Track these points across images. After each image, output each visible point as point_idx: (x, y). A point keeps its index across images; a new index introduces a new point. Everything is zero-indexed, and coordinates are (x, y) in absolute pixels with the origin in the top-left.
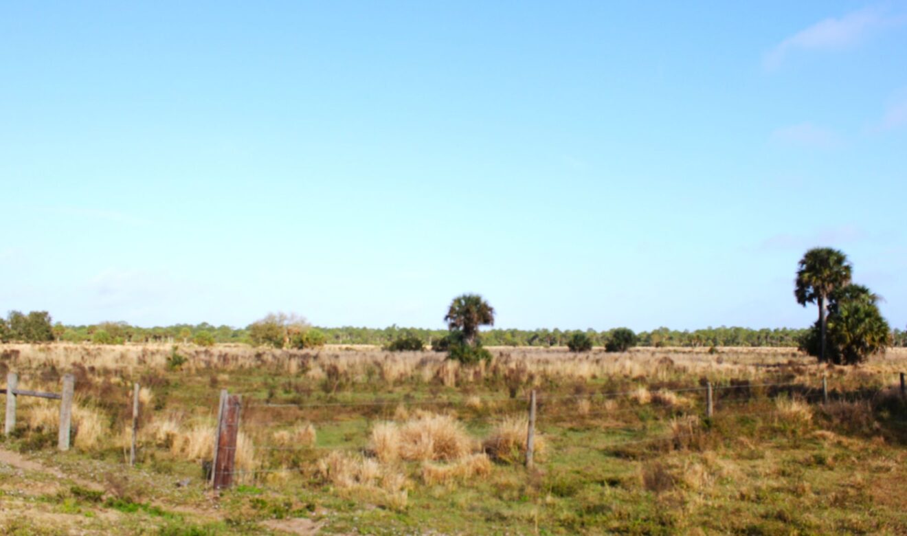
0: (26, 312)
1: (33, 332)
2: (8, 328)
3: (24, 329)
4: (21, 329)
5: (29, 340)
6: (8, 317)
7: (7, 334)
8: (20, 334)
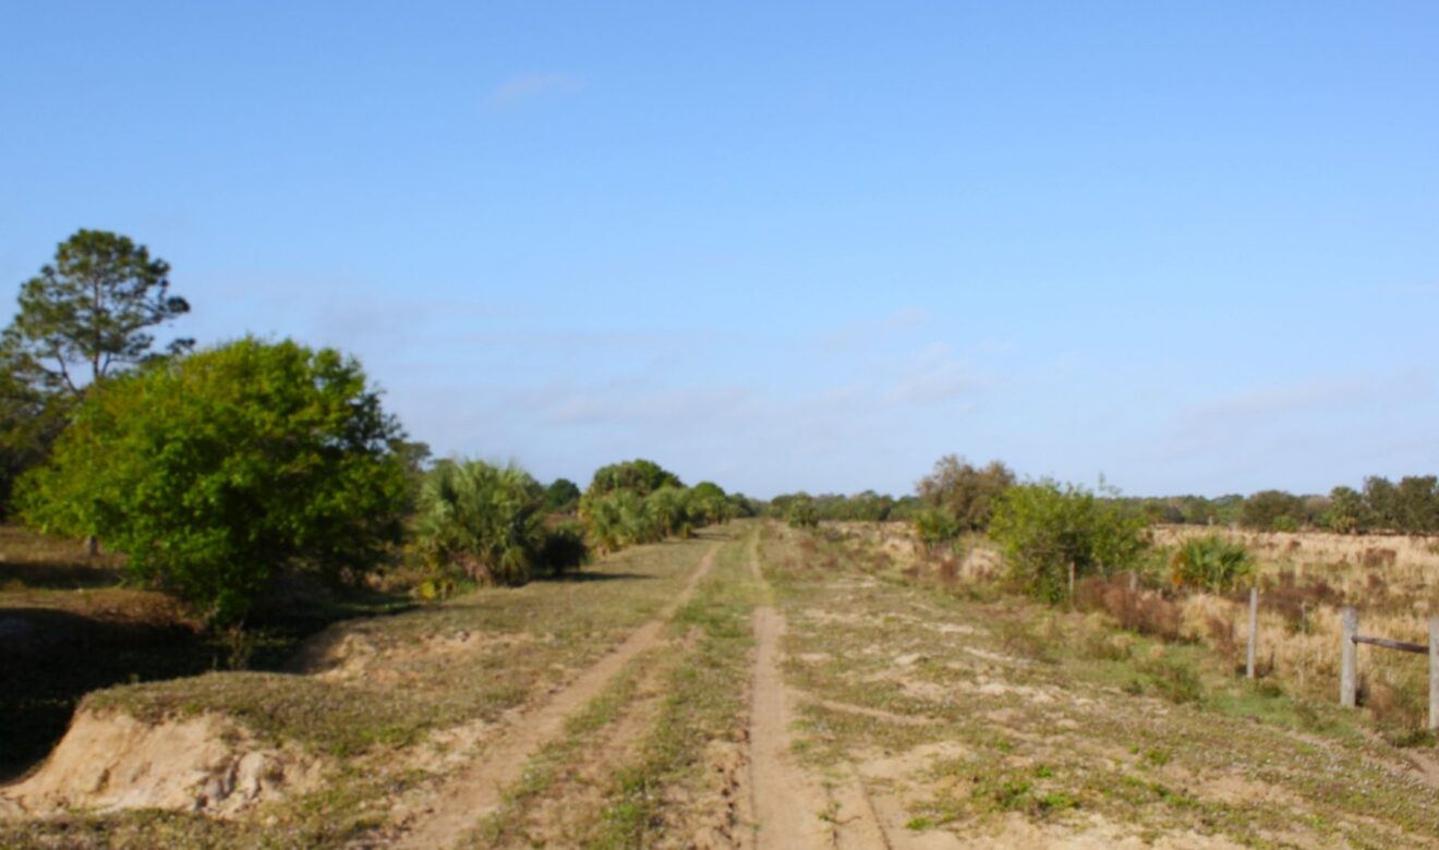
0: (1395, 479)
1: (1411, 514)
2: (1365, 508)
3: (1395, 509)
4: (1389, 509)
5: (1404, 530)
6: (1364, 489)
7: (1365, 519)
8: (1387, 518)
